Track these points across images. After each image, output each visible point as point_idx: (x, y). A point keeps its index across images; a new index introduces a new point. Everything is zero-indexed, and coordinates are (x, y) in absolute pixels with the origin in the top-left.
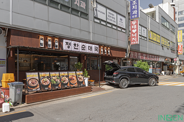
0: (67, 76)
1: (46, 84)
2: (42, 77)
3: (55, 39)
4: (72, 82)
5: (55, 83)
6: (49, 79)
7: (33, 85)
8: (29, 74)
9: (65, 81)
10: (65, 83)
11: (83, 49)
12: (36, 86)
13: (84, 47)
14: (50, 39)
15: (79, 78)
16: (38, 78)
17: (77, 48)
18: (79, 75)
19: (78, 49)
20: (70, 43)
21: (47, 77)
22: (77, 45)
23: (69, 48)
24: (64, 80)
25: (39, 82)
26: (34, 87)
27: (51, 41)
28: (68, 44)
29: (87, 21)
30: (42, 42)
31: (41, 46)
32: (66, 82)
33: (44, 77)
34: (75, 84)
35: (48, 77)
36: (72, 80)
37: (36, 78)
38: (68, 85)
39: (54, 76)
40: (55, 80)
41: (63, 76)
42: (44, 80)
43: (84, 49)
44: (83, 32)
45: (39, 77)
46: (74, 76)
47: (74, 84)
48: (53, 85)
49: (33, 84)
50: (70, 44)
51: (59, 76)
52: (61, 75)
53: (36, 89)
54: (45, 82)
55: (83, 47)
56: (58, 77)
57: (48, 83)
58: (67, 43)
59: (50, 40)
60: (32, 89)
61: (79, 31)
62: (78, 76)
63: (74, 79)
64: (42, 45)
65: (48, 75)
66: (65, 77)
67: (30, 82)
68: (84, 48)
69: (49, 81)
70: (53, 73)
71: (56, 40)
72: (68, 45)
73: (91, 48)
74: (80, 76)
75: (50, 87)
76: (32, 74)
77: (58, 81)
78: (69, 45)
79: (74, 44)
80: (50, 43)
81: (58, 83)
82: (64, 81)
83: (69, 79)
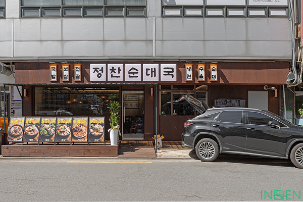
0: (70, 125)
1: (33, 134)
2: (29, 124)
3: (75, 66)
4: (76, 134)
5: (46, 133)
6: (39, 127)
7: (15, 134)
8: (14, 119)
9: (64, 132)
10: (63, 135)
11: (132, 75)
12: (19, 136)
13: (136, 71)
14: (66, 67)
15: (92, 128)
16: (23, 125)
17: (118, 75)
18: (95, 124)
19: (119, 77)
20: (102, 68)
21: (36, 123)
22: (117, 71)
23: (99, 77)
24: (61, 130)
25: (24, 130)
26: (15, 137)
27: (68, 69)
28: (98, 70)
29: (143, 20)
30: (54, 73)
31: (53, 80)
32: (66, 134)
33: (31, 124)
34: (82, 138)
35: (37, 125)
36: (77, 131)
37: (21, 125)
38: (69, 139)
39: (47, 124)
40: (46, 129)
41: (63, 124)
42: (31, 128)
43: (135, 75)
44: (132, 43)
45: (25, 123)
46: (83, 125)
47: (80, 139)
48: (42, 137)
49: (16, 132)
50: (102, 70)
51: (56, 124)
52: (59, 122)
53: (18, 139)
54: (31, 131)
55: (133, 71)
56: (53, 125)
57: (35, 133)
58: (96, 69)
59: (66, 69)
60: (12, 138)
61: (122, 43)
62: (93, 125)
63: (81, 130)
64: (55, 78)
65: (38, 121)
66: (66, 126)
67: (12, 129)
68: (134, 73)
69: (37, 130)
70: (46, 119)
71: (77, 68)
72: (98, 72)
73: (152, 72)
74: (97, 126)
75: (37, 138)
76: (17, 119)
77: (52, 130)
78: (100, 72)
79: (110, 70)
80: (66, 73)
81: (51, 134)
82: (61, 132)
83: (71, 130)
